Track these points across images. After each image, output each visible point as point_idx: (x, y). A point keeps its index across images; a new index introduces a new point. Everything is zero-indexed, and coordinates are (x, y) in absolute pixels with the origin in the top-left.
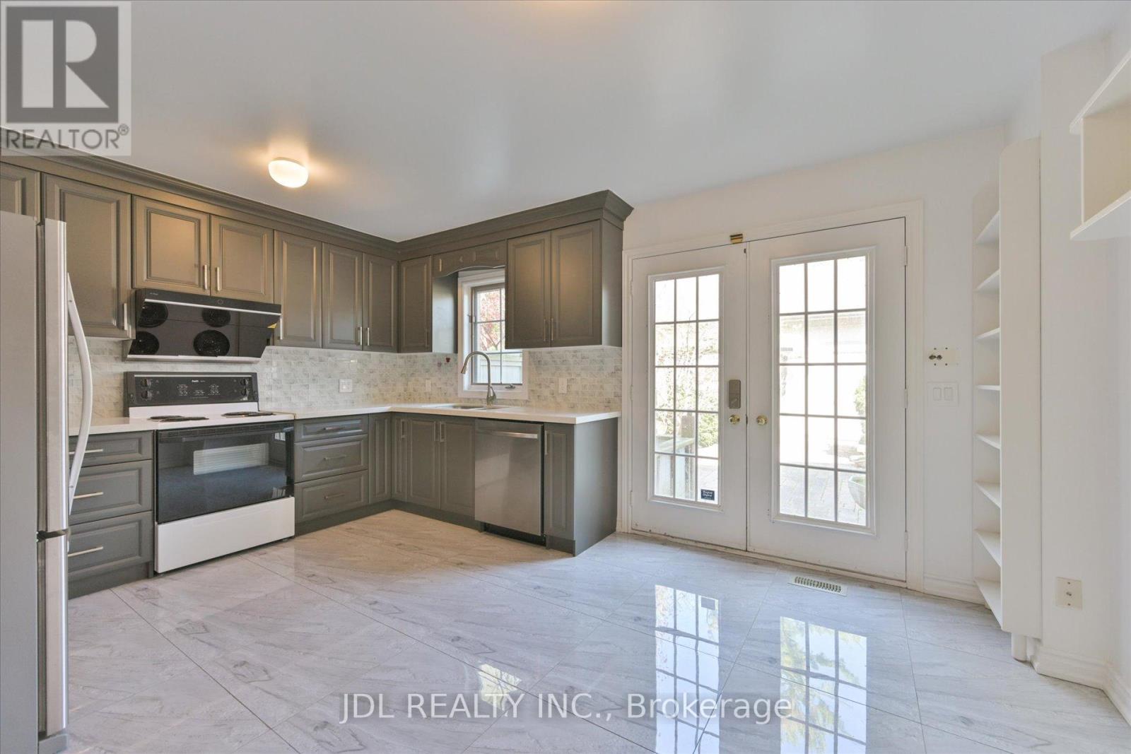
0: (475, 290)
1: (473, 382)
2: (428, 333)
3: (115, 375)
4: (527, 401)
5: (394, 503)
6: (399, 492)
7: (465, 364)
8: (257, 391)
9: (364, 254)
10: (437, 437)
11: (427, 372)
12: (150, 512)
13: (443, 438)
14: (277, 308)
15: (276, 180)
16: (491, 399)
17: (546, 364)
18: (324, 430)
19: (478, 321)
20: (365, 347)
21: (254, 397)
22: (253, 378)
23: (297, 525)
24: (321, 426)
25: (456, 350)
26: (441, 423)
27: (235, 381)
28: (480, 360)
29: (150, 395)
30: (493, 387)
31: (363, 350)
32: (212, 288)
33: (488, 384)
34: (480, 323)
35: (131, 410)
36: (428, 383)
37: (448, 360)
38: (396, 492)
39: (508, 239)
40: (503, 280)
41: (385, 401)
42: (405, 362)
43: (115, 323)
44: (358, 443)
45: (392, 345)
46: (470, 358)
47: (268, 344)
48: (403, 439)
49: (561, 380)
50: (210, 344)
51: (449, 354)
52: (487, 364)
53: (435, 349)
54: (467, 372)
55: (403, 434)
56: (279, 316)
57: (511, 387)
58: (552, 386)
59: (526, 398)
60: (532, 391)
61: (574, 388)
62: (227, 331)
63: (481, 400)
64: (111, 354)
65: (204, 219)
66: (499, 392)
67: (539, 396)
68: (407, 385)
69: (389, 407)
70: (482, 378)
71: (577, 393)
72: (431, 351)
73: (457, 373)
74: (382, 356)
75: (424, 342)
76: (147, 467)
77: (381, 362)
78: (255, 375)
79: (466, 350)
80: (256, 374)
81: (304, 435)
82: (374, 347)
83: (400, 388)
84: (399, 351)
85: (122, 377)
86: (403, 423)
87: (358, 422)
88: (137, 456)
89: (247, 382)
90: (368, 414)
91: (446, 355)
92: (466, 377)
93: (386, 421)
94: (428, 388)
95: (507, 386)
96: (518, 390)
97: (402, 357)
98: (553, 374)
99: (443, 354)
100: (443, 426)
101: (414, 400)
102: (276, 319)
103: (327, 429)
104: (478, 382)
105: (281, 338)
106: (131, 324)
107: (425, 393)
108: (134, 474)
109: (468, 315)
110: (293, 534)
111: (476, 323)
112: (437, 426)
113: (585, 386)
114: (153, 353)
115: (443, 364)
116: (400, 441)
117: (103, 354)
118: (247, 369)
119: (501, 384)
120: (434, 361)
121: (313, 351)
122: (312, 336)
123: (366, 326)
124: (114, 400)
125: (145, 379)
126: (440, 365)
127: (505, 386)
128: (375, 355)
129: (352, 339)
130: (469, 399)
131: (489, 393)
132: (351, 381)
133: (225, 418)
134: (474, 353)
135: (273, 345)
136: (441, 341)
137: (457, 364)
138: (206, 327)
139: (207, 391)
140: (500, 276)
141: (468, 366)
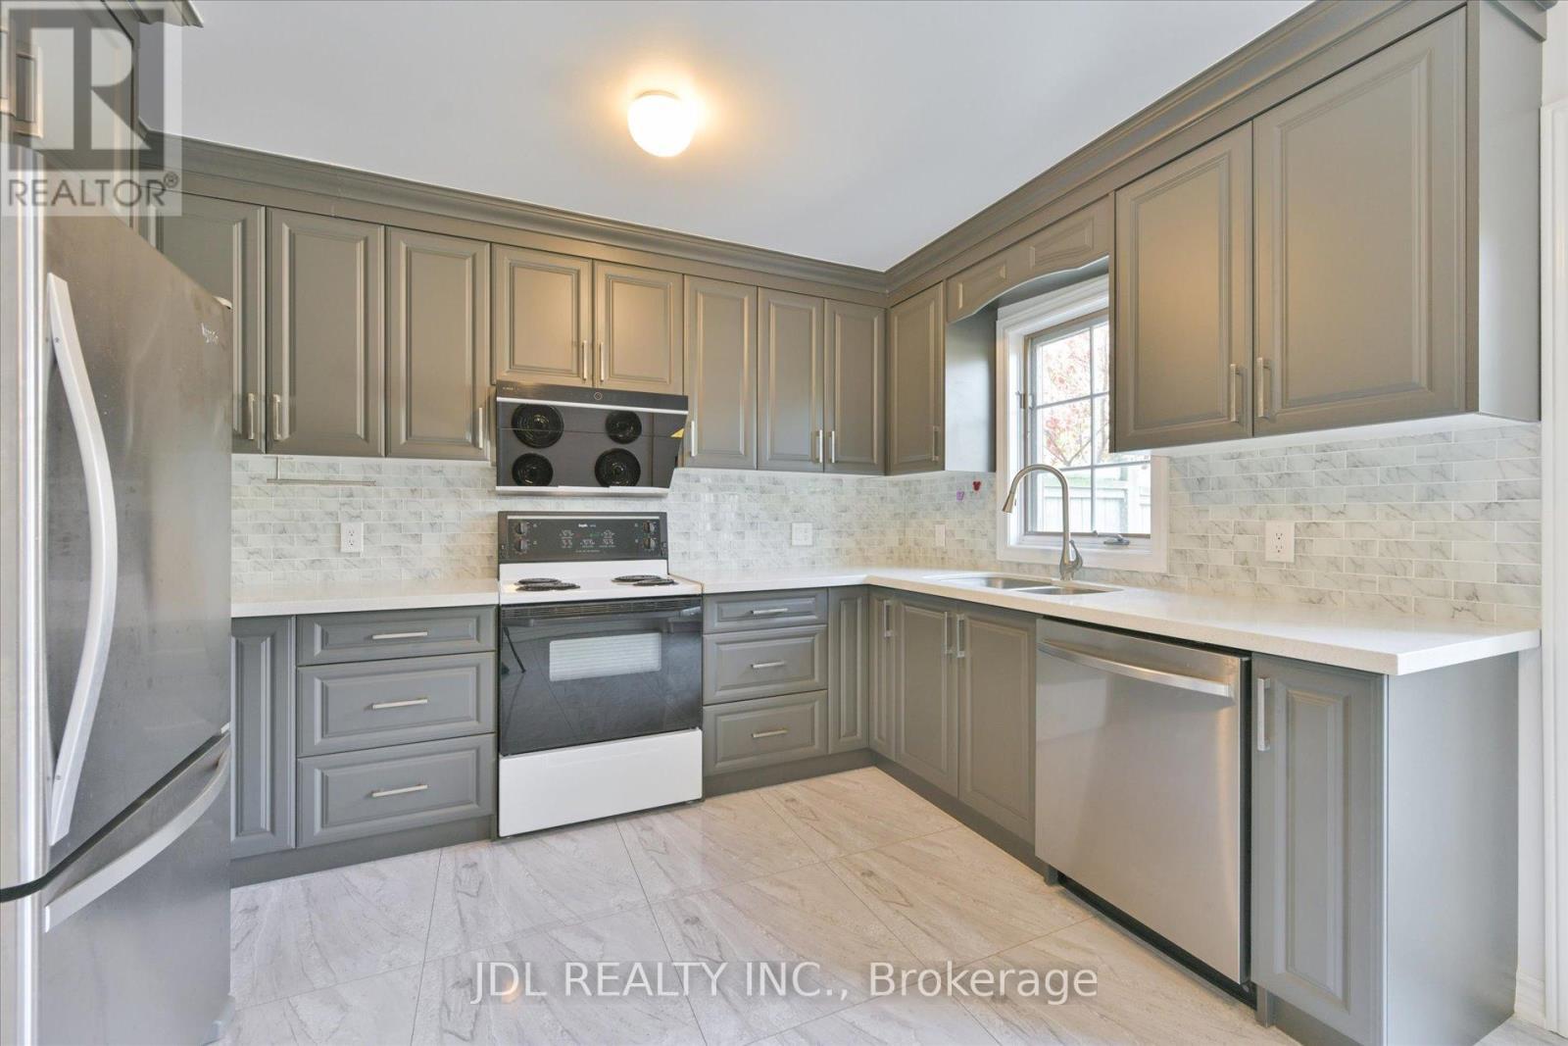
0: (1032, 340)
1: (1027, 531)
2: (936, 433)
3: (490, 515)
4: (1164, 576)
5: (870, 757)
6: (880, 737)
7: (1012, 492)
8: (666, 542)
9: (826, 300)
10: (950, 645)
11: (938, 510)
12: (492, 735)
13: (962, 649)
14: (682, 402)
15: (640, 144)
16: (1071, 567)
17: (1221, 484)
18: (750, 615)
19: (1039, 403)
20: (828, 466)
21: (660, 552)
22: (660, 522)
23: (706, 780)
24: (744, 608)
25: (993, 466)
26: (959, 617)
27: (636, 525)
28: (1045, 482)
29: (524, 545)
30: (1075, 539)
31: (824, 472)
32: (596, 377)
33: (1064, 534)
34: (1043, 407)
35: (503, 567)
36: (940, 529)
37: (977, 486)
38: (876, 738)
39: (1116, 190)
40: (1104, 301)
41: (867, 562)
42: (901, 493)
43: (469, 438)
44: (808, 640)
45: (875, 461)
46: (1022, 480)
47: (676, 466)
48: (888, 638)
49: (1272, 527)
50: (615, 469)
51: (978, 473)
52: (1060, 493)
53: (952, 462)
54: (1015, 509)
55: (888, 629)
56: (685, 416)
57: (1120, 541)
58: (1243, 543)
59: (1164, 570)
60: (1181, 552)
61: (1322, 547)
62: (637, 448)
63: (1045, 566)
64: (483, 485)
65: (585, 268)
66: (1091, 554)
67: (1199, 567)
68: (904, 532)
69: (865, 576)
70: (1049, 518)
71: (1334, 563)
72: (943, 468)
73: (994, 513)
74: (861, 482)
75: (931, 454)
76: (489, 661)
77: (859, 492)
78: (664, 515)
79: (1013, 463)
80: (665, 513)
81: (719, 621)
82: (842, 466)
83: (892, 539)
84: (887, 471)
85: (495, 520)
86: (888, 607)
87: (810, 601)
88: (473, 644)
89: (652, 528)
90: (827, 588)
91: (974, 474)
92: (1014, 518)
93: (859, 601)
94: (940, 541)
95: (1106, 539)
96: (1135, 550)
97: (896, 484)
98: (1248, 511)
99: (967, 475)
100: (962, 622)
101: (916, 561)
102: (681, 422)
103: (755, 612)
104: (1039, 530)
105: (693, 455)
106: (490, 439)
107: (935, 550)
108: (471, 672)
109: (1018, 393)
110: (699, 795)
111: (1034, 408)
112: (950, 620)
113: (1364, 546)
114: (546, 483)
115: (968, 495)
116: (884, 641)
117: (475, 487)
118: (653, 506)
119: (1094, 534)
120: (950, 488)
121: (751, 476)
122: (742, 449)
123: (828, 428)
124: (488, 554)
125: (518, 522)
126: (961, 495)
127: (1102, 540)
128: (849, 479)
129: (807, 451)
130: (1019, 564)
131: (1064, 552)
132: (810, 525)
133: (615, 584)
134: (1030, 469)
135: (683, 466)
136: (964, 449)
137: (994, 493)
138: (611, 445)
139: (598, 541)
140: (1100, 293)
141: (1018, 496)
